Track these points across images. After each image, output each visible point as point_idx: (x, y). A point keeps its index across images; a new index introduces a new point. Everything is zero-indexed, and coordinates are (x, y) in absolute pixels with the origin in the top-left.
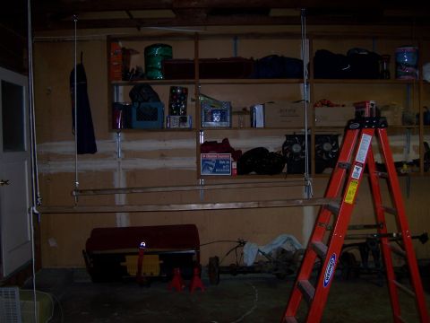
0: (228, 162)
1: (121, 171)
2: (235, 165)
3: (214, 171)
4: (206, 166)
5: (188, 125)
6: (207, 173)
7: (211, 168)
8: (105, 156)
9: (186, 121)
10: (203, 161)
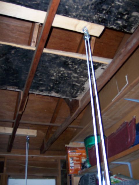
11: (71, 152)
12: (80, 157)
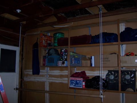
0: (81, 82)
1: (47, 82)
2: (84, 83)
3: (75, 86)
4: (72, 83)
5: (65, 65)
6: (72, 86)
7: (74, 84)
8: (43, 76)
9: (64, 63)
10: (71, 81)
11: (44, 37)
12: (47, 40)
